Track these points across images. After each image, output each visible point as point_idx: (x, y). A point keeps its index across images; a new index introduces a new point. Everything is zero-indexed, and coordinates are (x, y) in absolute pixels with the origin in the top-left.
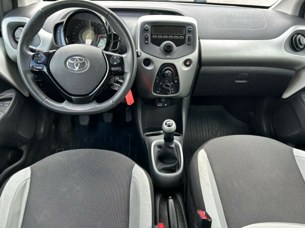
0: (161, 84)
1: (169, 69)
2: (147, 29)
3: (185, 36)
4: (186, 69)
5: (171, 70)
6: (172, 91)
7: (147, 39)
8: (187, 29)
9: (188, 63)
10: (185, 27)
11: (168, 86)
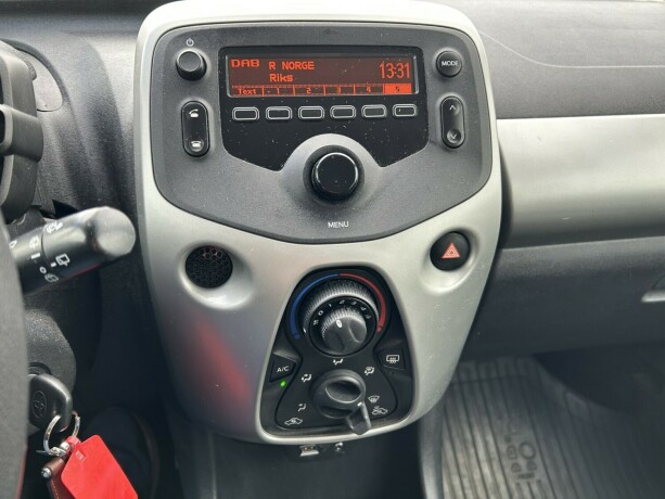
0: (307, 378)
1: (347, 303)
2: (190, 68)
3: (421, 99)
4: (446, 283)
5: (358, 306)
6: (370, 407)
7: (196, 129)
8: (432, 58)
9: (452, 253)
10: (418, 52)
11: (351, 389)
